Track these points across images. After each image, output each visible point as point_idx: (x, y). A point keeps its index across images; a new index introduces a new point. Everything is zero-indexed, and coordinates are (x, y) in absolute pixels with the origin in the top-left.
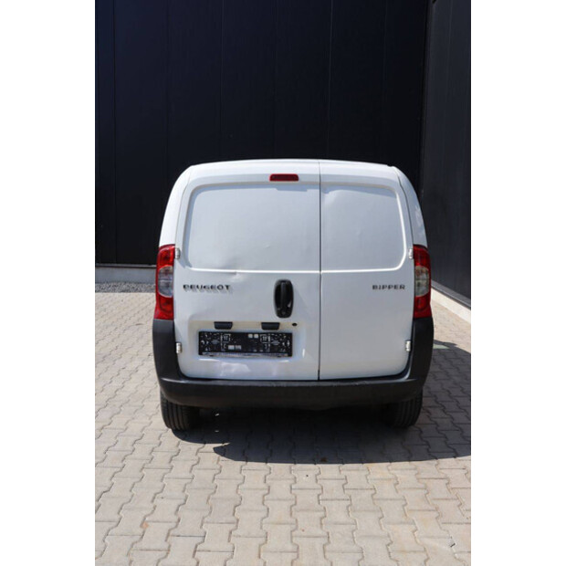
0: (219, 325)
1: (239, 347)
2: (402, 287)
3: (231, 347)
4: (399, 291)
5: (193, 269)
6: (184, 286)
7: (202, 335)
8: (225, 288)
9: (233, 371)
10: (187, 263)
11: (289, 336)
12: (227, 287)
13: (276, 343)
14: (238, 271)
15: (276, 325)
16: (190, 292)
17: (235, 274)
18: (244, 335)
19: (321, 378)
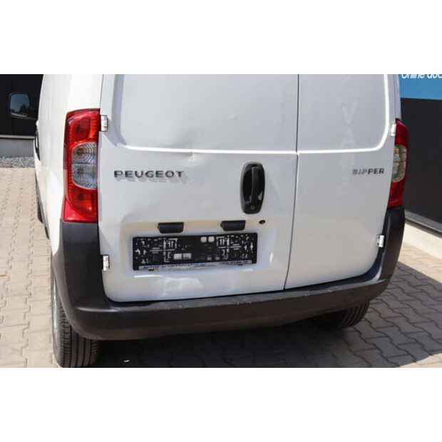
0: (164, 227)
1: (188, 255)
2: (381, 171)
3: (177, 256)
4: (378, 175)
5: (129, 147)
6: (116, 173)
7: (137, 242)
8: (177, 175)
9: (180, 288)
10: (119, 139)
11: (254, 237)
12: (180, 173)
13: (236, 247)
14: (194, 151)
15: (241, 224)
16: (124, 181)
17: (190, 154)
18: (196, 238)
19: (286, 288)
